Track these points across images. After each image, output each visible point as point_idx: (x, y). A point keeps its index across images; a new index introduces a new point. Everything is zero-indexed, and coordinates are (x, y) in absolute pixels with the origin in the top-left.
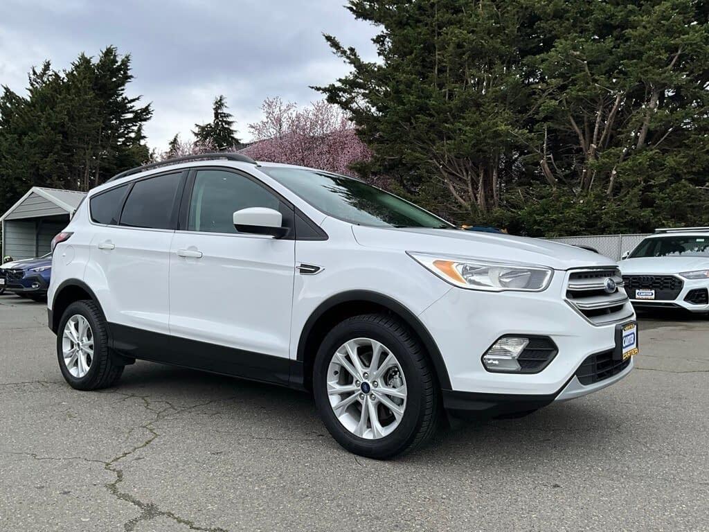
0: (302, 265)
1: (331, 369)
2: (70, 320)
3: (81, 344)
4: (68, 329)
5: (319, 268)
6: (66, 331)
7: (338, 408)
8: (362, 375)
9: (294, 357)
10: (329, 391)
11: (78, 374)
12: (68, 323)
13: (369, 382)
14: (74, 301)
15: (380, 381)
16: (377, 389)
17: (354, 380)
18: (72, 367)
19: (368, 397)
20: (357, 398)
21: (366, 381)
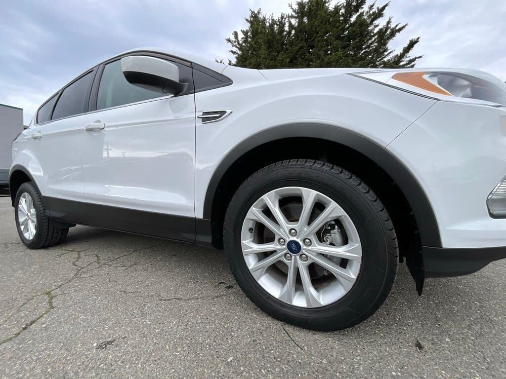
0: (204, 113)
1: (246, 226)
2: (21, 198)
3: (29, 214)
4: (21, 204)
5: (224, 112)
6: (20, 206)
7: (256, 270)
8: (288, 232)
9: (200, 215)
10: (244, 251)
11: (29, 238)
12: (20, 200)
13: (298, 240)
14: (22, 183)
15: (314, 239)
16: (310, 248)
17: (277, 238)
18: (26, 232)
19: (298, 257)
20: (281, 259)
21: (295, 239)
